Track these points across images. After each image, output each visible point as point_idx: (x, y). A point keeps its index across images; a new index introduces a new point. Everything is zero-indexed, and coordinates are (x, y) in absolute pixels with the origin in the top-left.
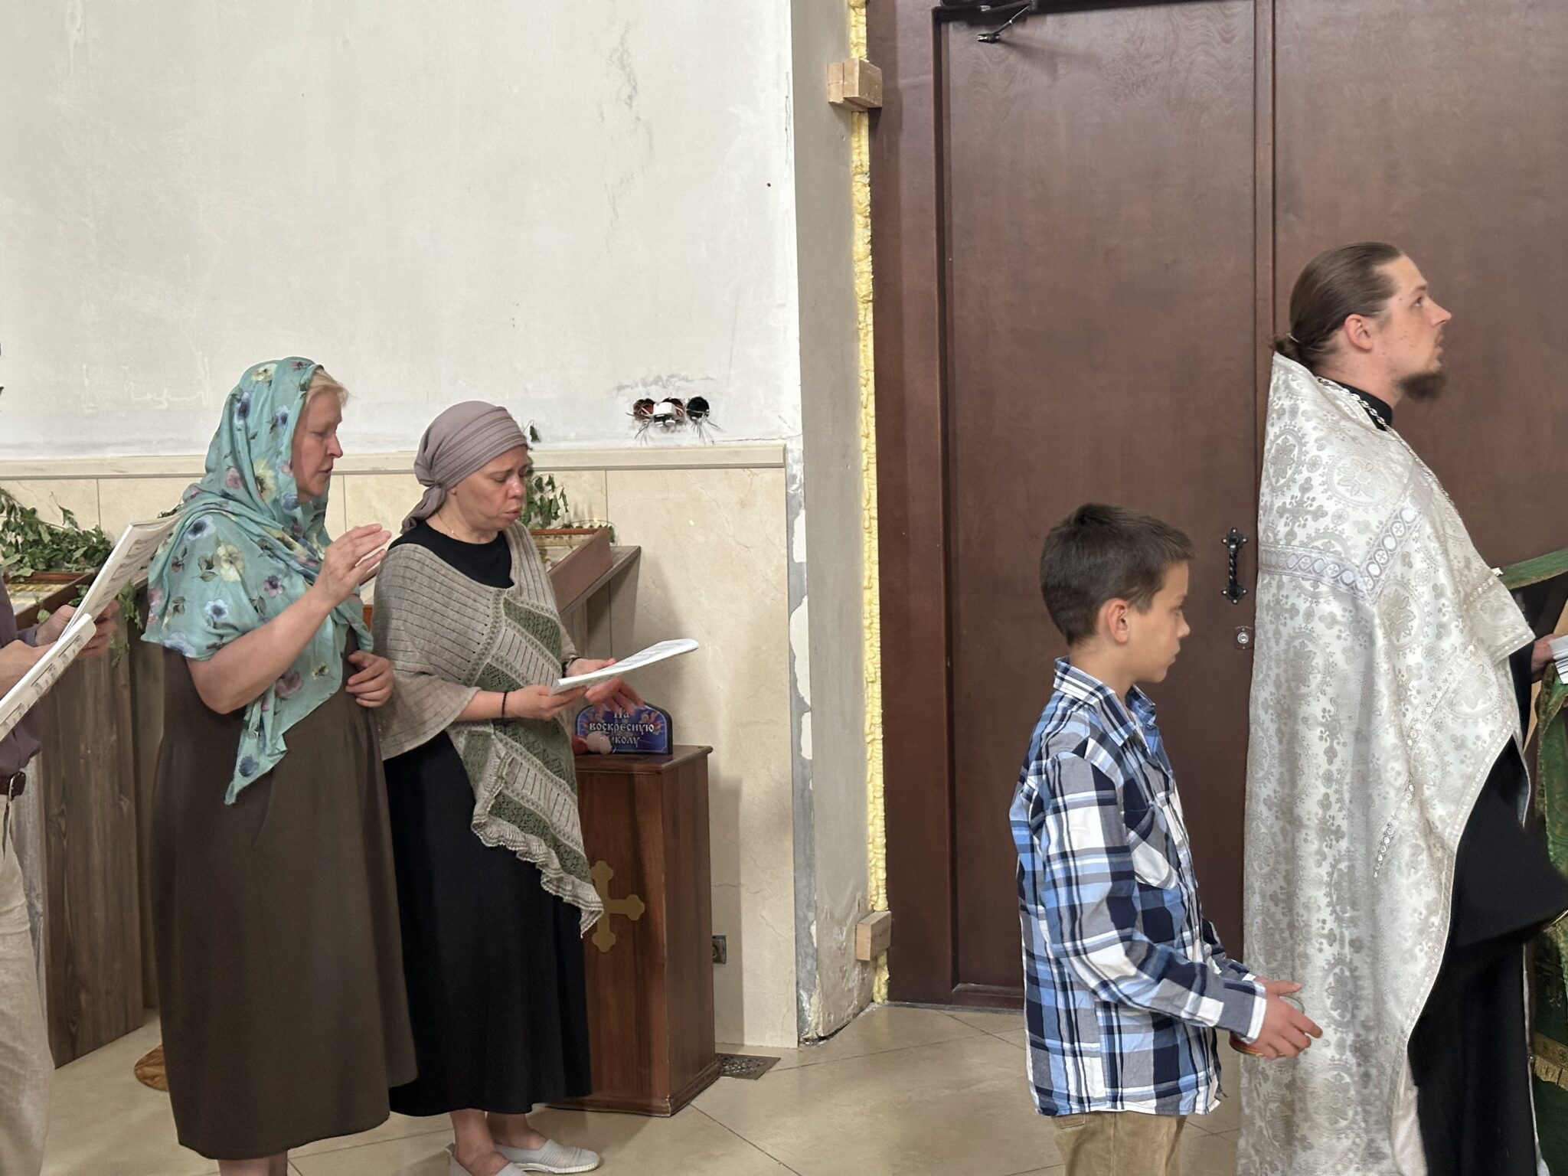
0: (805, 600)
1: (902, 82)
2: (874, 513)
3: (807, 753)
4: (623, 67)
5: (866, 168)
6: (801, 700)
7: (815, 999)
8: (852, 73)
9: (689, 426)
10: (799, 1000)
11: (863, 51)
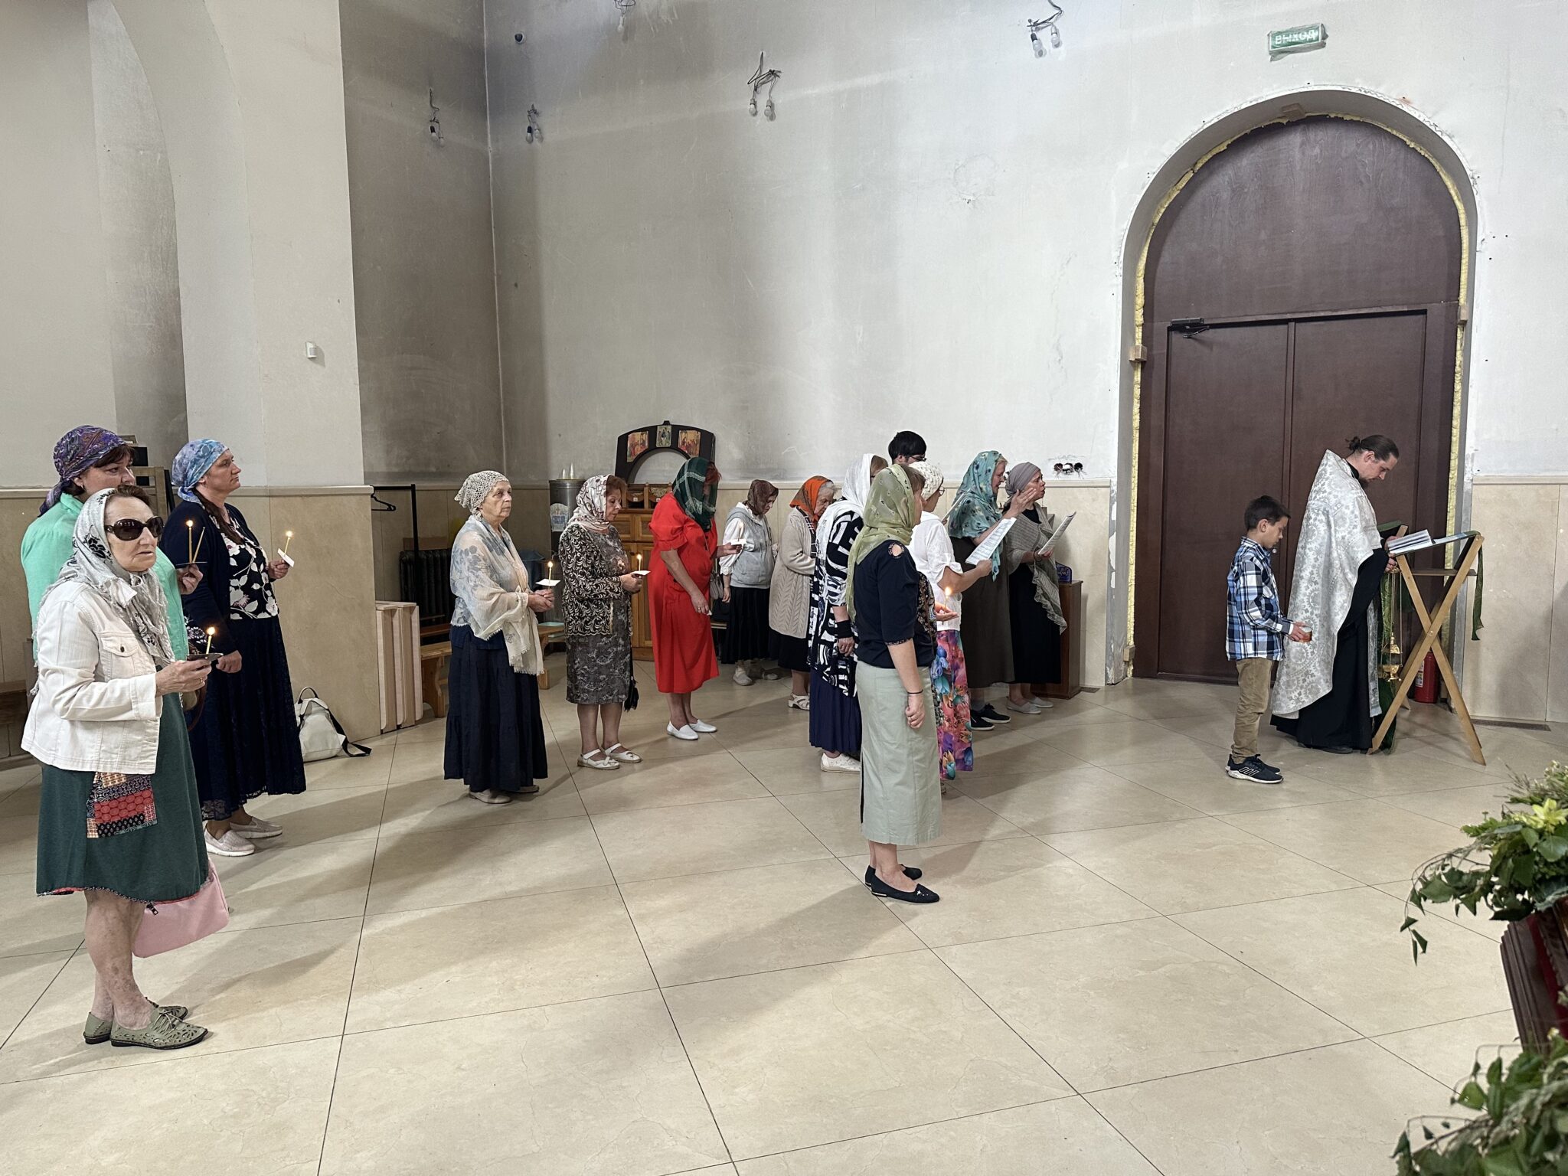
0: (1115, 533)
1: (1155, 352)
2: (1136, 504)
3: (1113, 586)
4: (1058, 349)
5: (1139, 382)
6: (1112, 567)
7: (1112, 670)
8: (1138, 350)
9: (1075, 473)
10: (1106, 670)
11: (1140, 341)
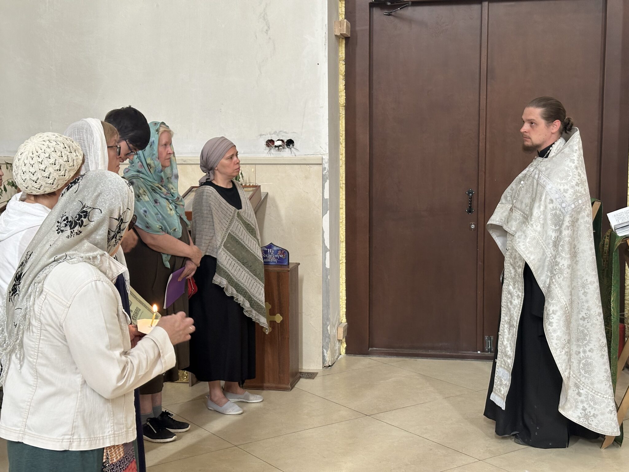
0: (328, 212)
1: (358, 28)
2: (344, 182)
3: (328, 266)
4: (264, 19)
5: (344, 59)
7: (329, 352)
8: (343, 25)
10: (323, 353)
11: (344, 15)
